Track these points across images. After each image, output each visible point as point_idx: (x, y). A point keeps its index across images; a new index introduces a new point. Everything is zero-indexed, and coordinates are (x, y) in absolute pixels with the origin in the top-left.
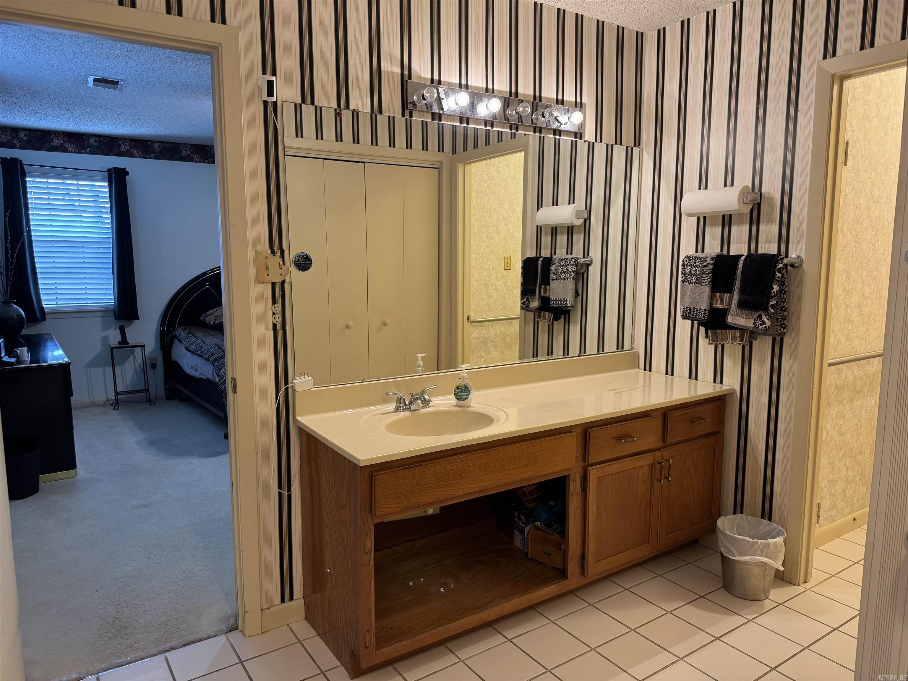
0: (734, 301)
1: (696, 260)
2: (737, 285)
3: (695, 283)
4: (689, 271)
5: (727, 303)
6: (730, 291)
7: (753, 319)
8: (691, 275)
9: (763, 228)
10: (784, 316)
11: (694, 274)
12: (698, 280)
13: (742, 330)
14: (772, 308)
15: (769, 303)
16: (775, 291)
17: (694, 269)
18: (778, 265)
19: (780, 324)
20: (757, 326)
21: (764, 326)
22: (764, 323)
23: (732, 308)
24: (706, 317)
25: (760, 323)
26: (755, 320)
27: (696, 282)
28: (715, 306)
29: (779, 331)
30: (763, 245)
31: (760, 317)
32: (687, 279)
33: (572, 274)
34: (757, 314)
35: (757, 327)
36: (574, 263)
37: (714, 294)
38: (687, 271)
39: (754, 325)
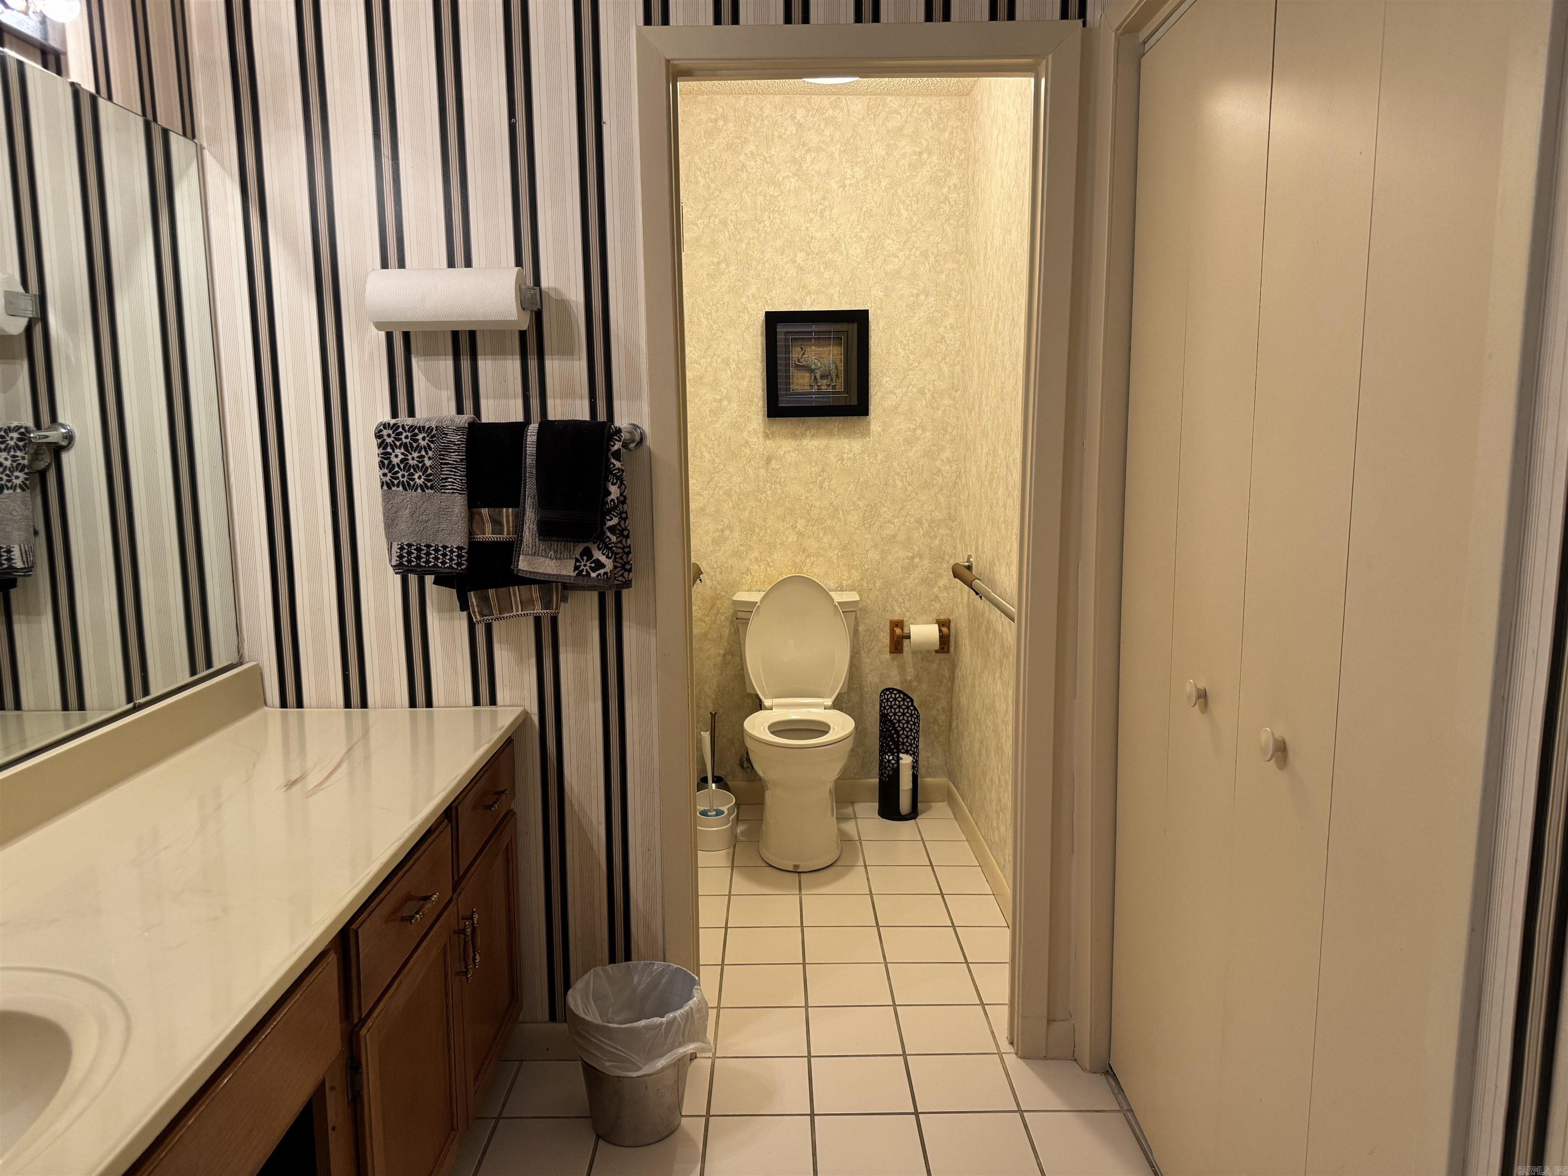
0: (528, 525)
1: (416, 435)
2: (530, 487)
3: (423, 488)
4: (399, 459)
5: (511, 529)
6: (514, 500)
7: (572, 558)
8: (409, 470)
9: (552, 365)
10: (626, 547)
11: (416, 468)
12: (431, 480)
13: (545, 584)
14: (613, 533)
15: (606, 524)
16: (615, 499)
17: (416, 455)
18: (612, 443)
19: (621, 564)
20: (584, 573)
21: (602, 571)
22: (599, 565)
23: (525, 540)
24: (463, 564)
25: (590, 567)
26: (577, 560)
27: (426, 485)
28: (480, 537)
29: (621, 578)
30: (558, 401)
31: (587, 553)
32: (398, 478)
33: (16, 474)
34: (581, 547)
35: (585, 576)
36: (21, 444)
37: (475, 510)
38: (395, 461)
39: (577, 572)
